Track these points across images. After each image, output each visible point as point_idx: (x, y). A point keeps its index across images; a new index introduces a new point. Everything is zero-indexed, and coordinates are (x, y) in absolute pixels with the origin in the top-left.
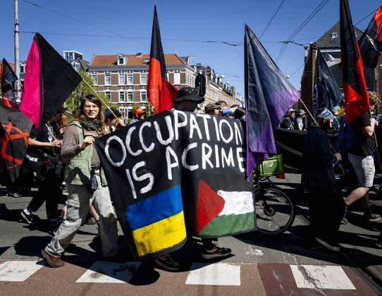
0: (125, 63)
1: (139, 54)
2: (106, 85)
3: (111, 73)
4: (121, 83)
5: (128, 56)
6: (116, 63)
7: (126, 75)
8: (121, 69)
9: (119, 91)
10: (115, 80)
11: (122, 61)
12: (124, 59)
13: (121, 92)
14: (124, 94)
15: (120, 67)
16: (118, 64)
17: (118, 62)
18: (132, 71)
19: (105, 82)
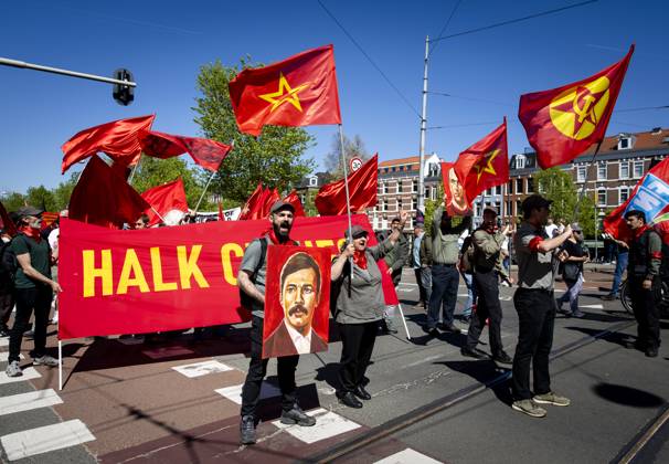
0: (630, 146)
1: (656, 130)
2: (599, 180)
3: (608, 163)
4: (623, 176)
5: (636, 135)
6: (616, 148)
7: (631, 164)
8: (625, 156)
9: (619, 188)
10: (613, 172)
11: (625, 144)
12: (630, 140)
13: (622, 191)
14: (628, 193)
15: (621, 152)
16: (620, 148)
17: (620, 145)
18: (641, 158)
19: (598, 176)
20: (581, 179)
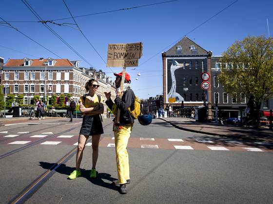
0: (29, 65)
1: (41, 59)
2: (15, 80)
3: (19, 72)
4: (26, 79)
5: (33, 60)
6: (23, 65)
7: (30, 73)
8: (27, 69)
9: (24, 85)
10: (21, 77)
11: (27, 63)
12: (29, 62)
13: (26, 86)
14: (28, 87)
15: (26, 67)
16: (25, 65)
17: (25, 63)
18: (34, 71)
19: (15, 78)
20: (6, 79)
